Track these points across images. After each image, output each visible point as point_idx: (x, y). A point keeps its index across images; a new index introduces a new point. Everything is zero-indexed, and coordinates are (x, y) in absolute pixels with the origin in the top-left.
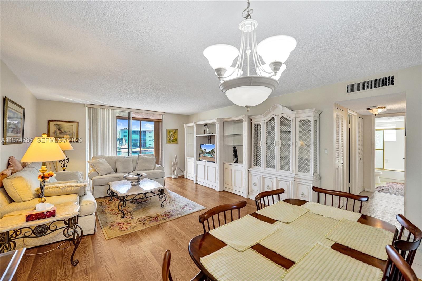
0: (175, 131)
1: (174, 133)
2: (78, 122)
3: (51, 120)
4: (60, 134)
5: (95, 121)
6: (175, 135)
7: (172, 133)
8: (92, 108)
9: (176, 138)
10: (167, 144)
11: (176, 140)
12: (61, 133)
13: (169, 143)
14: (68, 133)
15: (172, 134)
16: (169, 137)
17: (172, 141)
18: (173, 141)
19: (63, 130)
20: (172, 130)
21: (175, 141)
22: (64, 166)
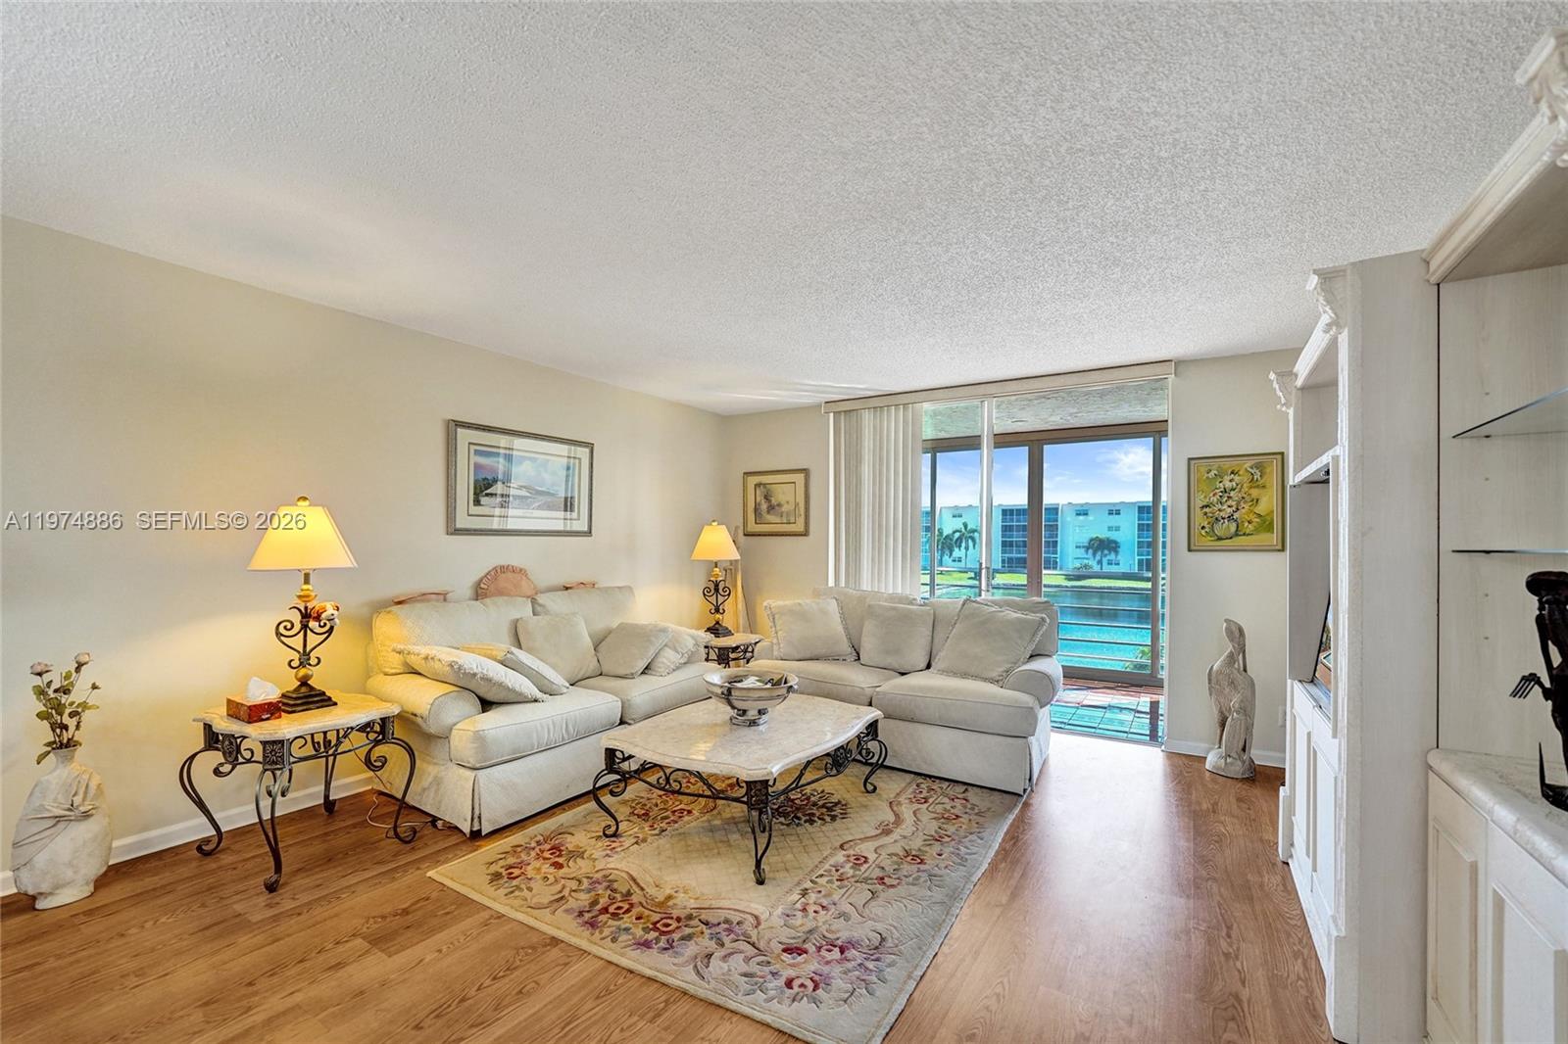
0: (1259, 466)
1: (1246, 478)
2: (806, 471)
3: (750, 473)
4: (768, 512)
5: (851, 459)
6: (1255, 493)
7: (1227, 478)
8: (845, 412)
9: (1261, 508)
10: (1189, 550)
11: (1266, 525)
12: (771, 508)
13: (1208, 542)
14: (785, 508)
15: (1228, 485)
16: (1207, 506)
17: (1233, 528)
18: (1236, 534)
19: (774, 501)
20: (1227, 465)
21: (1257, 531)
22: (717, 611)
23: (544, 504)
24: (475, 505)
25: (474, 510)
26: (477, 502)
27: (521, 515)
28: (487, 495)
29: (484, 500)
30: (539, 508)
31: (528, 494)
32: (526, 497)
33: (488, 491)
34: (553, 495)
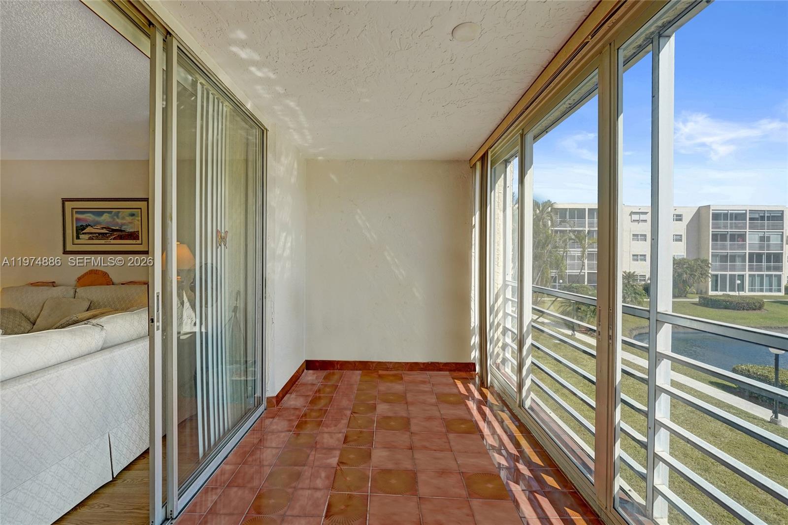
23: (118, 236)
24: (77, 239)
25: (77, 241)
26: (78, 238)
27: (104, 243)
28: (83, 234)
29: (81, 236)
30: (114, 239)
31: (108, 232)
32: (106, 234)
33: (83, 232)
34: (124, 231)
